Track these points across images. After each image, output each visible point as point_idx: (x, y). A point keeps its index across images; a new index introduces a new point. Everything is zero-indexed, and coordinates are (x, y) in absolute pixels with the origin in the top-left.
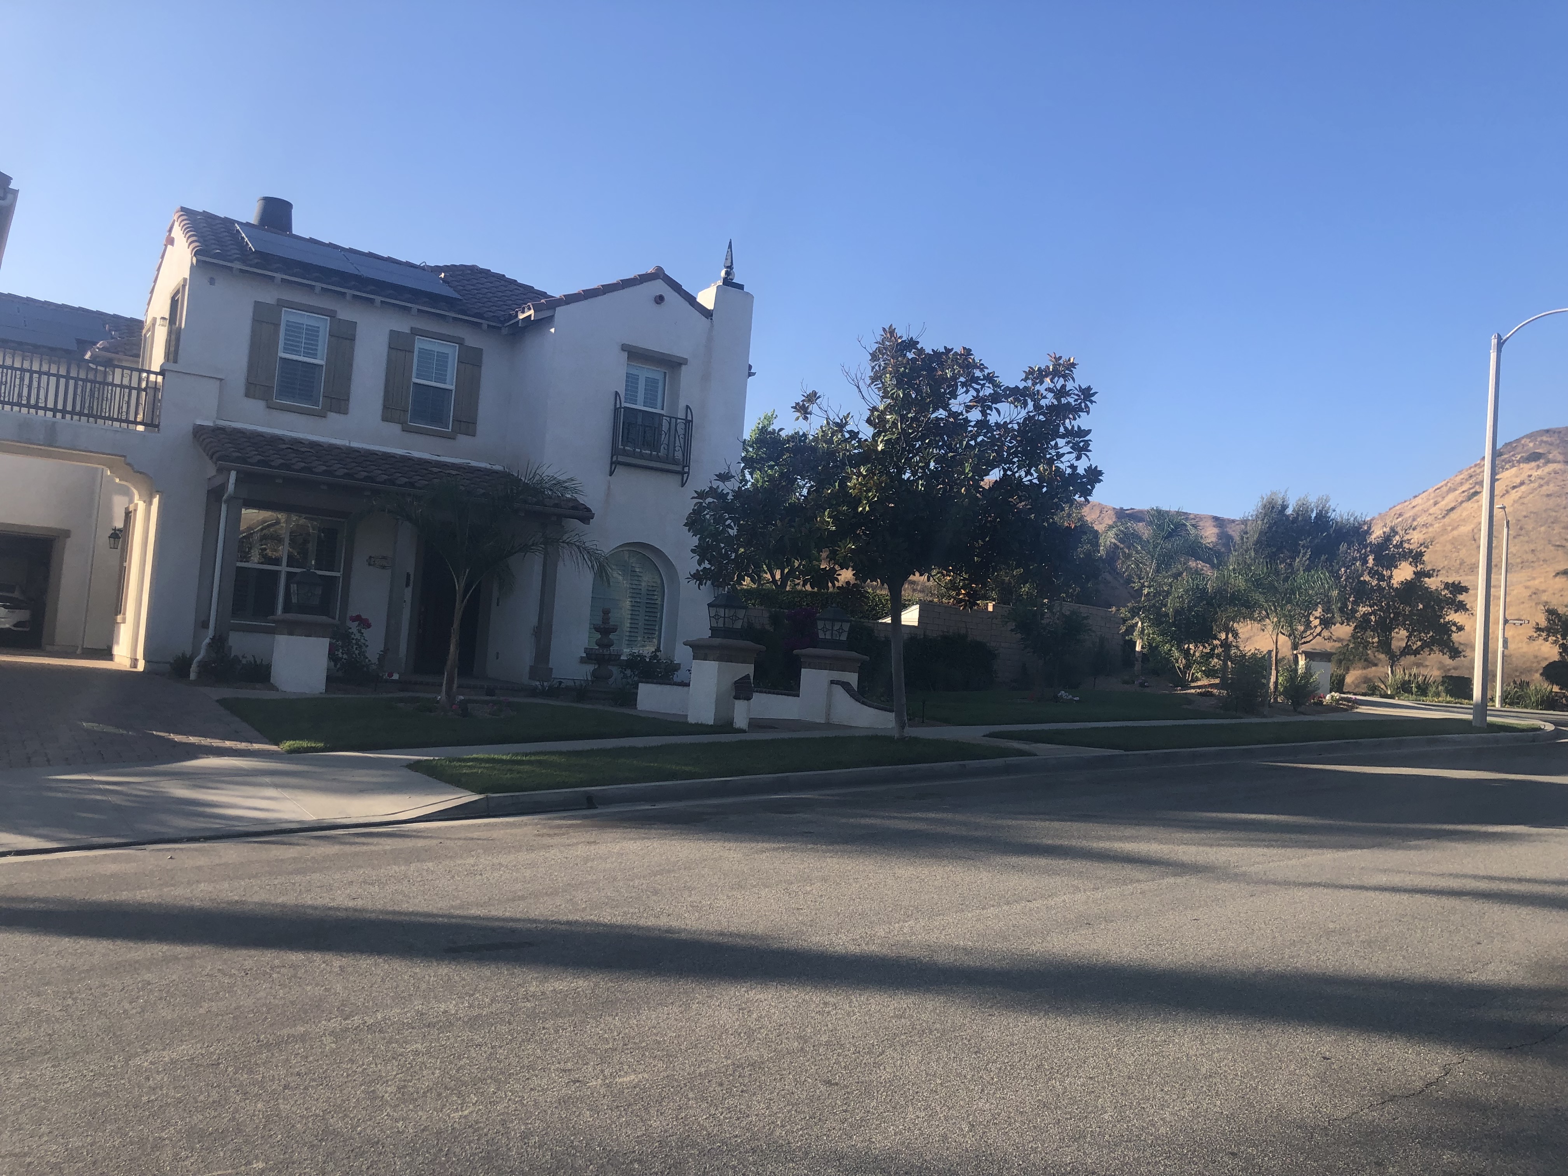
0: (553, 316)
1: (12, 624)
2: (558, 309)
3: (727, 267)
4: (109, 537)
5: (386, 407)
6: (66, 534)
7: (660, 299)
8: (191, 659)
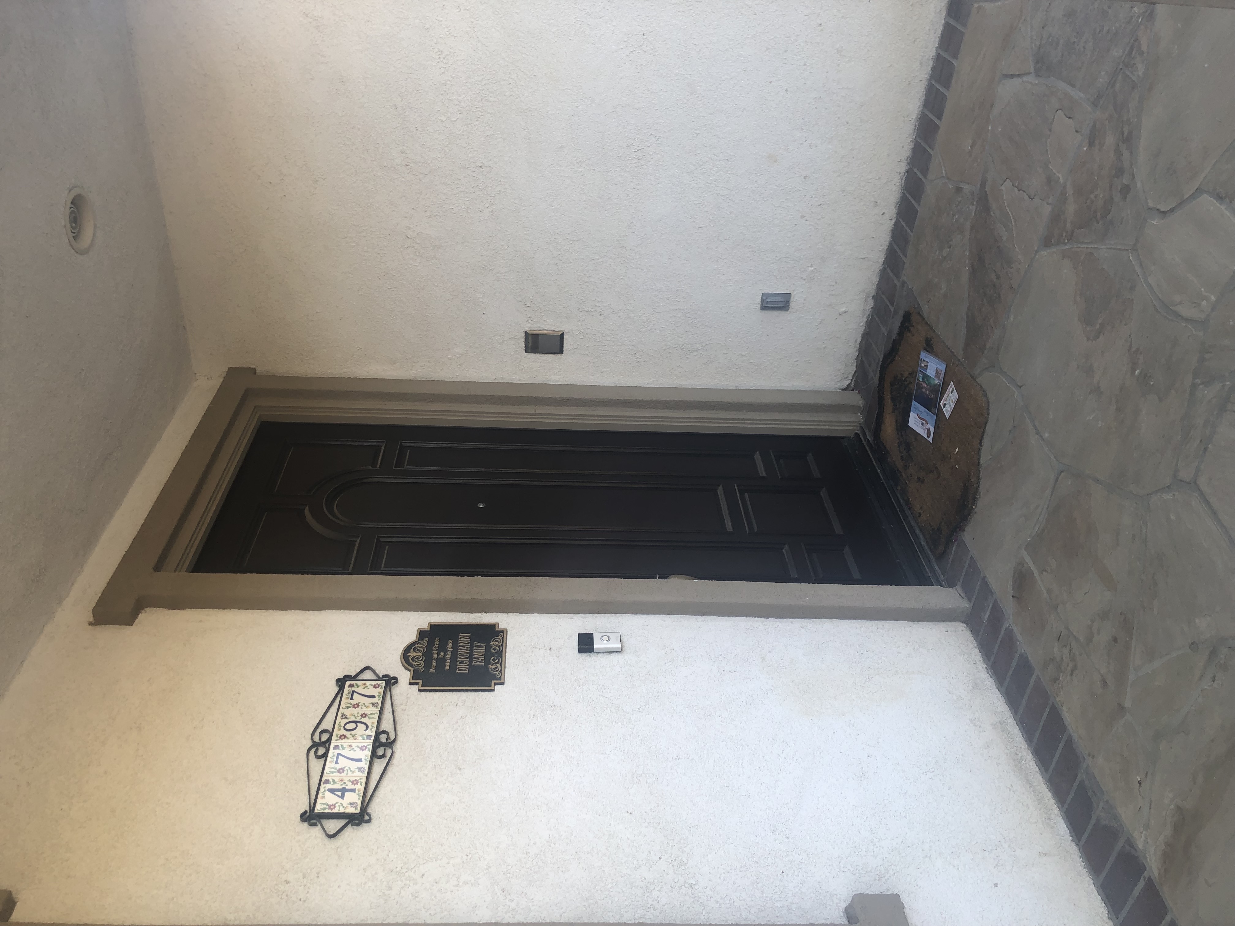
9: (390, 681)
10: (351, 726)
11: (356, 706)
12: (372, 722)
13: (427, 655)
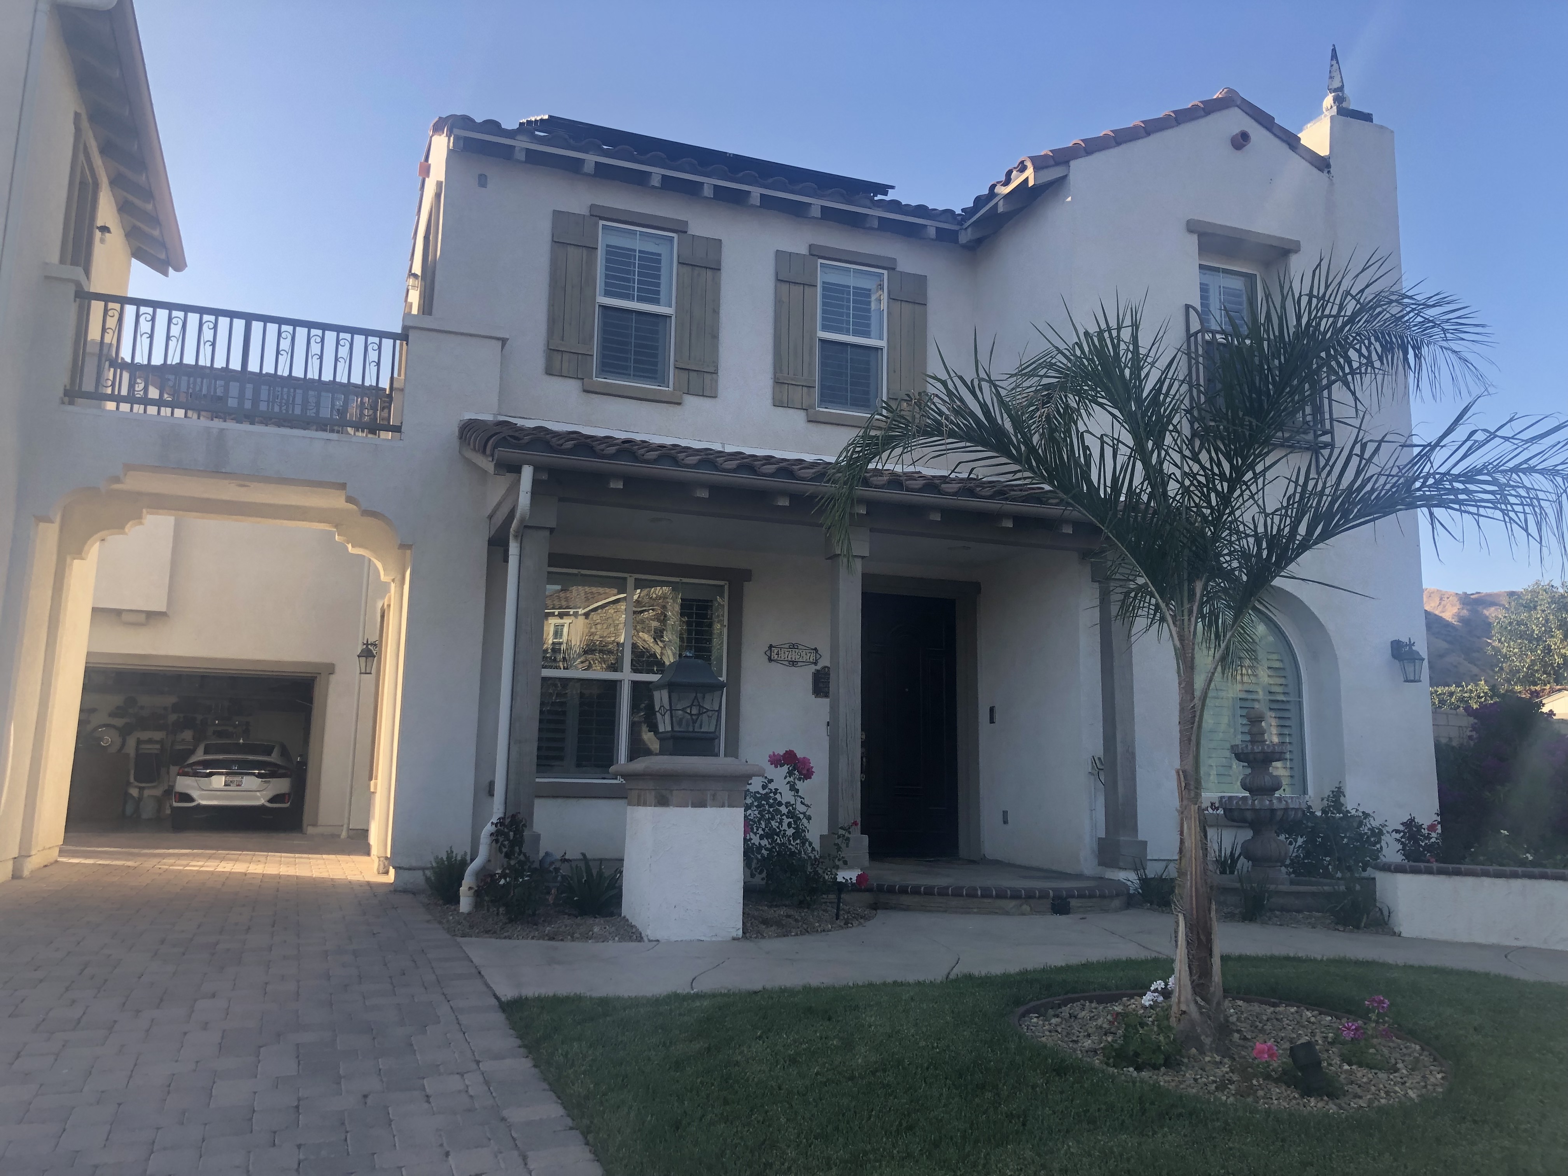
0: (1064, 178)
1: (268, 798)
2: (1073, 163)
3: (1335, 90)
4: (359, 656)
5: (778, 382)
6: (330, 669)
7: (1241, 141)
8: (463, 865)
9: (815, 664)
10: (798, 654)
11: (805, 654)
12: (801, 660)
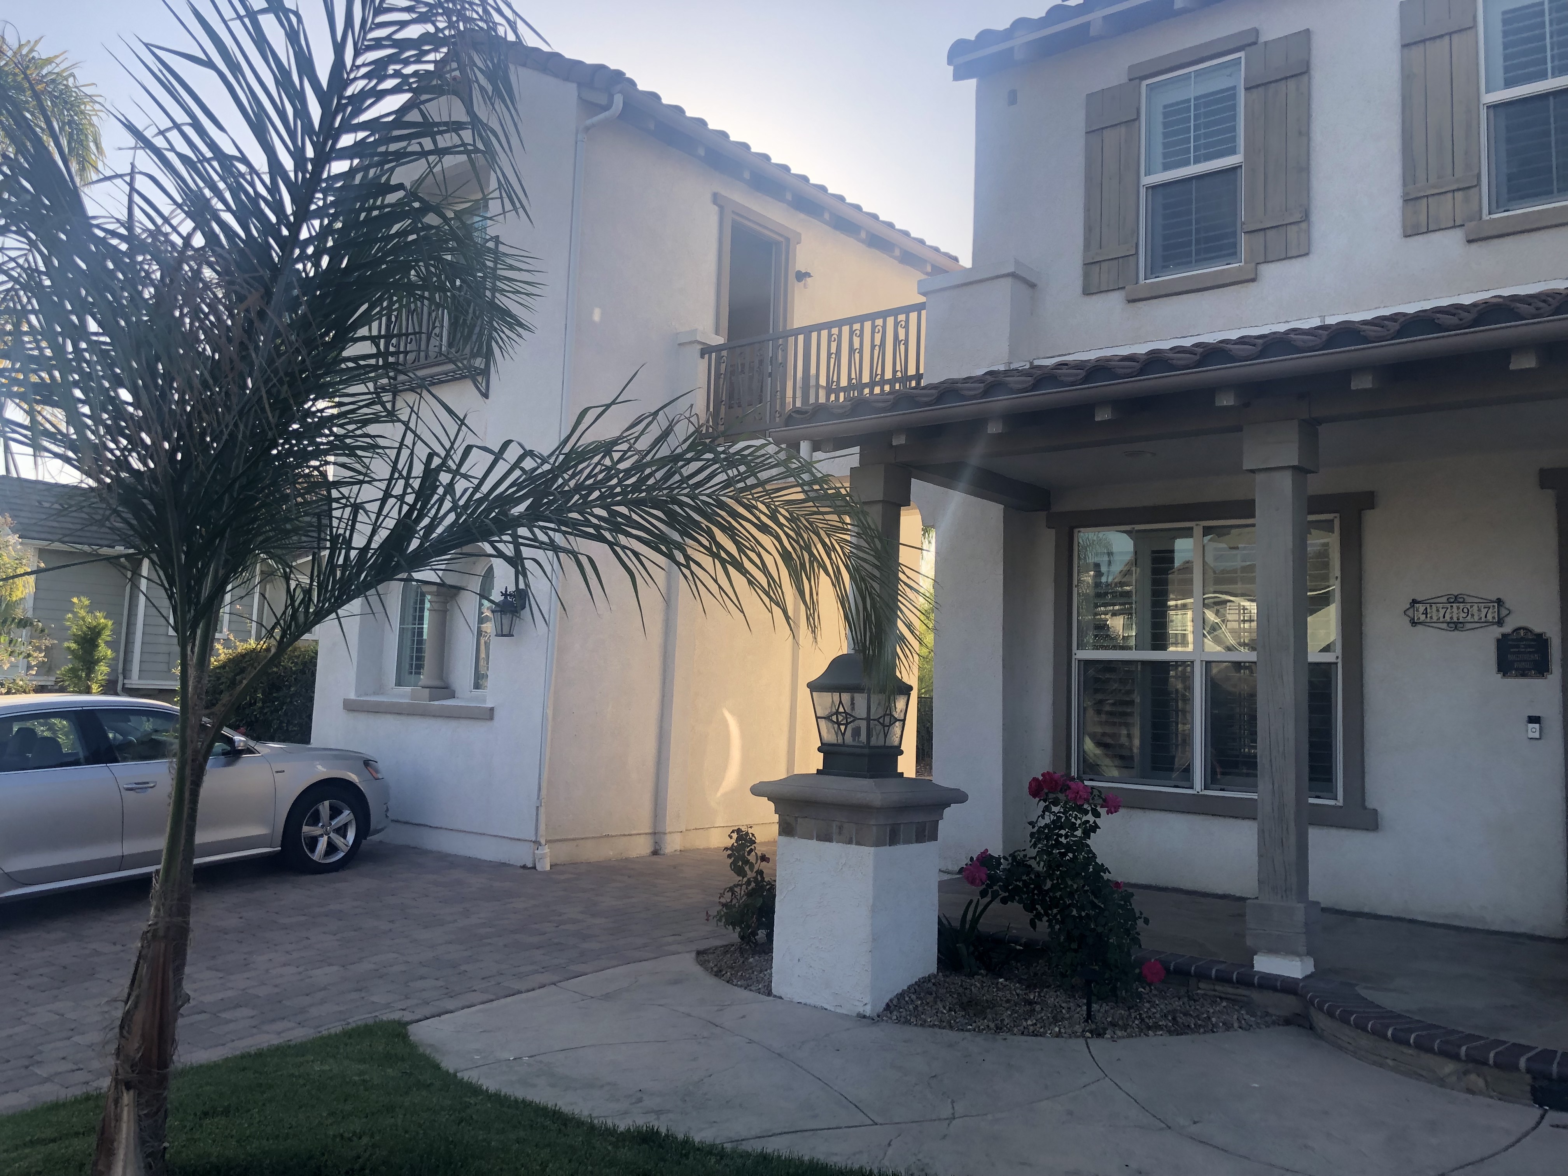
5: (1411, 200)
9: (1500, 623)
10: (1466, 610)
11: (1479, 610)
12: (1469, 619)
13: (1522, 639)
